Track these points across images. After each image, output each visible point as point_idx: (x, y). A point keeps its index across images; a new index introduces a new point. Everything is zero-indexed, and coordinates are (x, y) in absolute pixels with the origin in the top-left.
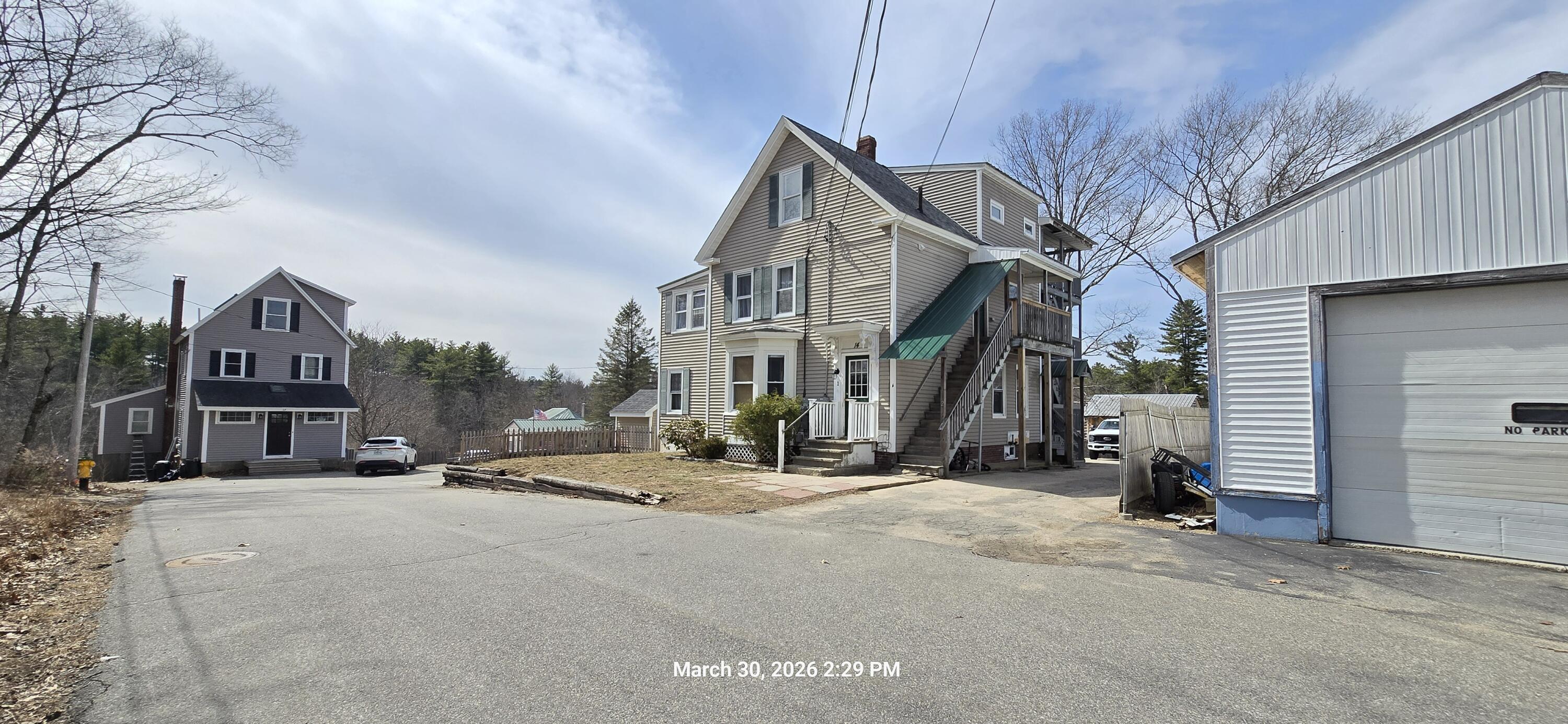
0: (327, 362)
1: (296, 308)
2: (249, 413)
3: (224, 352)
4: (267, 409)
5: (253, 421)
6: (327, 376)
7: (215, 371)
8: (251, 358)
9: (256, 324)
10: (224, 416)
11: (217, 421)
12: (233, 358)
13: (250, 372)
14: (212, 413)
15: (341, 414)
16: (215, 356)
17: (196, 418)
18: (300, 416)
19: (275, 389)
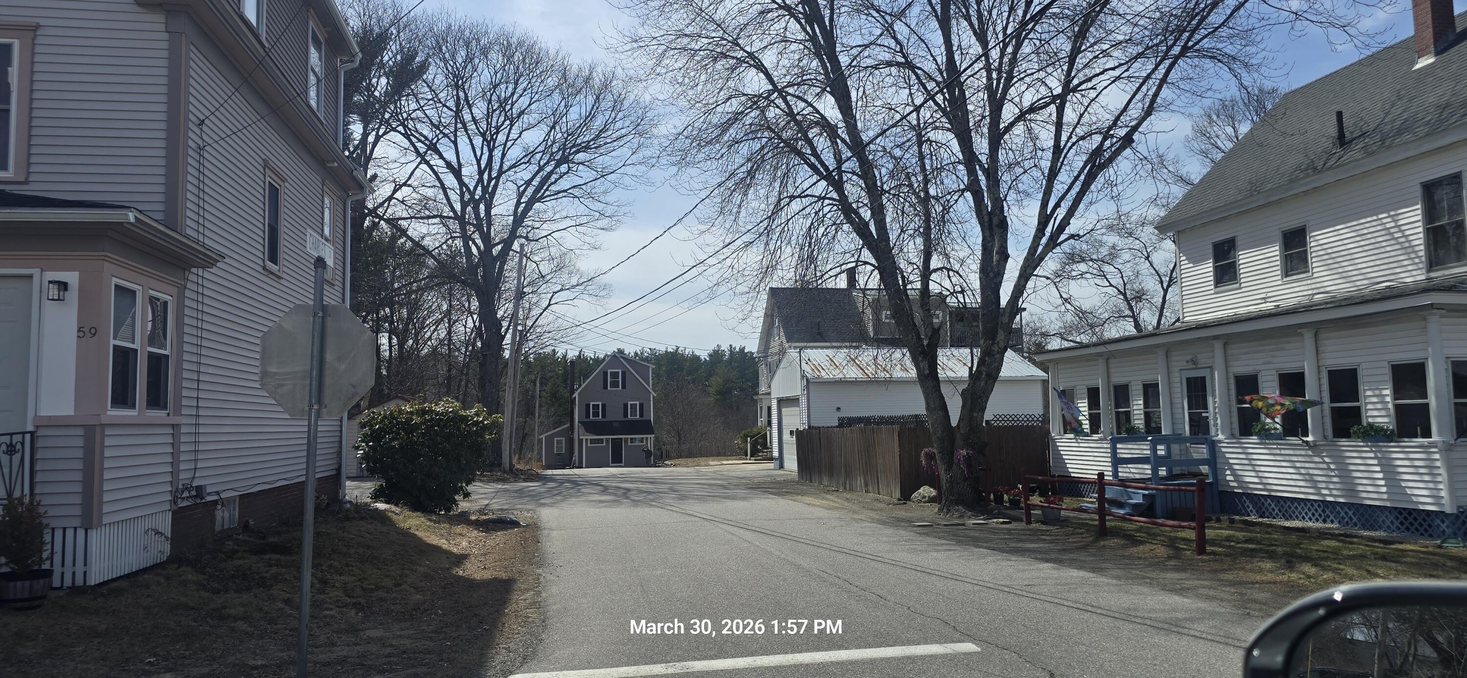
0: (641, 405)
1: (624, 373)
2: (602, 440)
3: (592, 403)
4: (611, 437)
5: (604, 444)
6: (641, 415)
7: (588, 416)
8: (604, 406)
9: (605, 387)
10: (592, 441)
11: (589, 445)
12: (596, 407)
13: (604, 416)
14: (587, 440)
15: (647, 438)
16: (588, 406)
17: (581, 441)
18: (626, 440)
19: (615, 425)
